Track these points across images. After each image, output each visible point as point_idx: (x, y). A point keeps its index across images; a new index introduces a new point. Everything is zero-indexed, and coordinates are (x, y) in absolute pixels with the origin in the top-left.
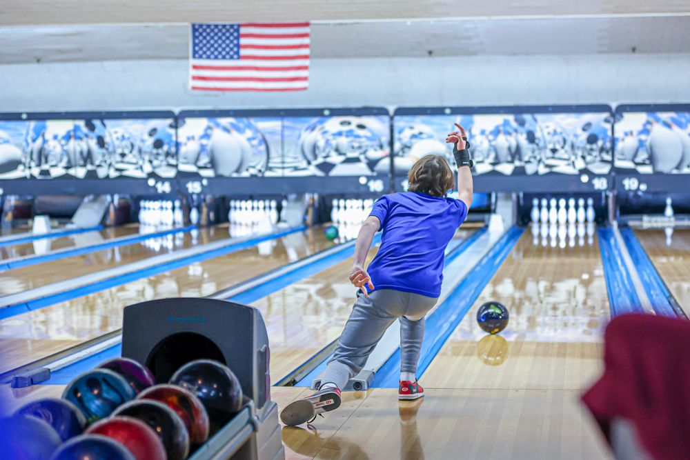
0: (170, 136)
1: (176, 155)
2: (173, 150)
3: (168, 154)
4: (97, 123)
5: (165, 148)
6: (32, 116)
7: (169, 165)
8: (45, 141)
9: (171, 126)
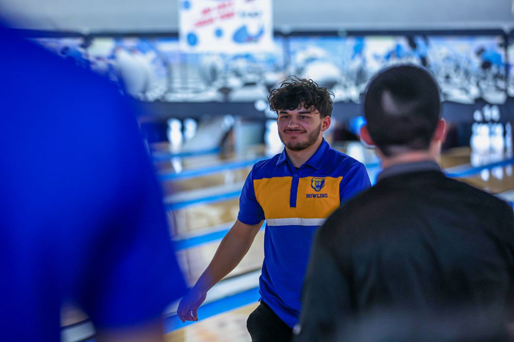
0: (499, 57)
1: (506, 77)
2: (502, 71)
3: (497, 77)
4: (420, 42)
5: (494, 69)
6: (352, 34)
7: (498, 89)
8: (364, 61)
9: (501, 45)
